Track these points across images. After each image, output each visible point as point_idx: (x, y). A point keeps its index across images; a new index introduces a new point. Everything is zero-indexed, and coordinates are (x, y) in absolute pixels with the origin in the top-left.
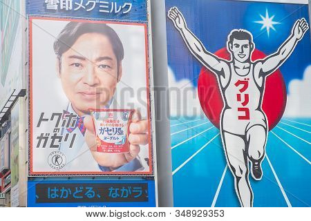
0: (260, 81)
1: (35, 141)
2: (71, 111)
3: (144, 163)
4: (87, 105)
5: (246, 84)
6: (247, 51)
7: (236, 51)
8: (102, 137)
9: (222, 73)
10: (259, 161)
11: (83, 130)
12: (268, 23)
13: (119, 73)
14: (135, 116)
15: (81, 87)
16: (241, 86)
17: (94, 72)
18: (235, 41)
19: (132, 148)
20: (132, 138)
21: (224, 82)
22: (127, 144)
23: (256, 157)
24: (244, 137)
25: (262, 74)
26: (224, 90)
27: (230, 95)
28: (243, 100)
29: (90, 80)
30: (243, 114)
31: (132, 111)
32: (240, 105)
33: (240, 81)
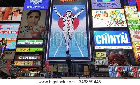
1: (20, 32)
2: (28, 26)
4: (32, 25)
5: (69, 21)
6: (70, 14)
7: (68, 14)
8: (34, 31)
9: (64, 19)
10: (71, 36)
11: (30, 30)
12: (76, 9)
13: (40, 19)
14: (42, 27)
15: (31, 22)
18: (68, 12)
19: (40, 33)
20: (40, 31)
22: (39, 32)
24: (68, 31)
25: (73, 18)
26: (64, 22)
27: (66, 23)
28: (68, 24)
29: (33, 20)
30: (68, 27)
31: (41, 26)
32: (67, 25)
33: (68, 20)
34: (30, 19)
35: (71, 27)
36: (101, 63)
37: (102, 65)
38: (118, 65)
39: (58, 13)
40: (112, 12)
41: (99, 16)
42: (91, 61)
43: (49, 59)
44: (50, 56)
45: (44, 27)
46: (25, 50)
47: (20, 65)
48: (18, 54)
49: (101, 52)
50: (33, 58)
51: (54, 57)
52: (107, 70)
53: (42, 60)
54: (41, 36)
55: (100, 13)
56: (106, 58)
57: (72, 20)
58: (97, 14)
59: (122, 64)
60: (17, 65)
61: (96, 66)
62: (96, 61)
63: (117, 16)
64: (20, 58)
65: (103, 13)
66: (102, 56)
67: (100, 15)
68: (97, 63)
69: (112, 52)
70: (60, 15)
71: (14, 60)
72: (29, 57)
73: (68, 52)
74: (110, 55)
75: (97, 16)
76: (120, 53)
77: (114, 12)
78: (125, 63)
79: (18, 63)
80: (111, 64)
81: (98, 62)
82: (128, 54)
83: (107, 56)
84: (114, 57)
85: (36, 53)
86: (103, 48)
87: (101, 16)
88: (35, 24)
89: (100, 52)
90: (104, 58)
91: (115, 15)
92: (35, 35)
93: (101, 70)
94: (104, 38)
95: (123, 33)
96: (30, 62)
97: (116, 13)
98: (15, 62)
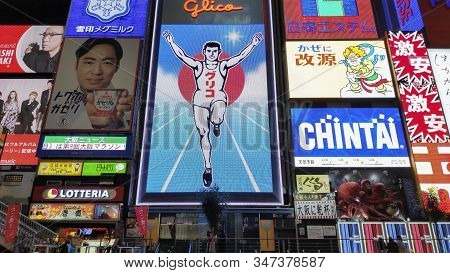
1: (51, 109)
2: (79, 90)
3: (126, 123)
4: (91, 87)
5: (213, 75)
6: (216, 54)
7: (208, 54)
8: (98, 107)
9: (197, 68)
10: (219, 125)
11: (85, 101)
12: (234, 36)
14: (124, 93)
15: (89, 76)
16: (210, 76)
17: (100, 66)
18: (208, 48)
19: (118, 113)
21: (197, 74)
22: (116, 110)
23: (217, 122)
24: (209, 109)
25: (226, 67)
26: (197, 78)
27: (202, 82)
28: (210, 84)
29: (97, 71)
30: (210, 93)
31: (123, 90)
32: (208, 88)
33: (209, 74)
34: (87, 69)
35: (220, 96)
36: (315, 210)
37: (317, 216)
38: (366, 217)
39: (177, 49)
40: (348, 51)
41: (309, 62)
42: (282, 204)
43: (147, 197)
44: (149, 190)
45: (131, 93)
46: (68, 169)
47: (51, 218)
48: (43, 182)
49: (315, 176)
50: (95, 193)
51: (163, 190)
52: (333, 233)
53: (124, 200)
54: (121, 124)
55: (310, 53)
56: (331, 195)
57: (224, 73)
58: (301, 56)
59: (381, 214)
60: (40, 217)
61: (297, 222)
62: (297, 204)
63: (365, 62)
64: (50, 195)
65: (322, 51)
66: (316, 187)
67: (311, 57)
68: (303, 210)
69: (347, 177)
70: (183, 57)
71: (31, 200)
72: (82, 191)
73: (207, 177)
74: (343, 186)
75: (301, 61)
76: (374, 178)
77: (356, 50)
78: (389, 210)
79: (43, 211)
80: (346, 213)
81: (303, 208)
82: (397, 184)
83: (332, 190)
84: (354, 191)
85: (104, 177)
86: (319, 162)
87: (315, 60)
88: (103, 83)
89: (310, 176)
90: (324, 195)
91: (359, 60)
92: (103, 120)
93: (315, 233)
94: (324, 130)
95: (382, 117)
96: (83, 206)
97: (361, 53)
98: (35, 207)
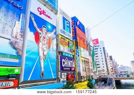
0: (47, 38)
6: (46, 31)
7: (44, 30)
9: (40, 33)
12: (50, 27)
18: (44, 28)
21: (41, 36)
23: (45, 55)
24: (43, 49)
25: (48, 36)
26: (40, 37)
28: (44, 41)
30: (44, 44)
66: (64, 76)
94: (66, 62)
